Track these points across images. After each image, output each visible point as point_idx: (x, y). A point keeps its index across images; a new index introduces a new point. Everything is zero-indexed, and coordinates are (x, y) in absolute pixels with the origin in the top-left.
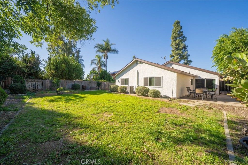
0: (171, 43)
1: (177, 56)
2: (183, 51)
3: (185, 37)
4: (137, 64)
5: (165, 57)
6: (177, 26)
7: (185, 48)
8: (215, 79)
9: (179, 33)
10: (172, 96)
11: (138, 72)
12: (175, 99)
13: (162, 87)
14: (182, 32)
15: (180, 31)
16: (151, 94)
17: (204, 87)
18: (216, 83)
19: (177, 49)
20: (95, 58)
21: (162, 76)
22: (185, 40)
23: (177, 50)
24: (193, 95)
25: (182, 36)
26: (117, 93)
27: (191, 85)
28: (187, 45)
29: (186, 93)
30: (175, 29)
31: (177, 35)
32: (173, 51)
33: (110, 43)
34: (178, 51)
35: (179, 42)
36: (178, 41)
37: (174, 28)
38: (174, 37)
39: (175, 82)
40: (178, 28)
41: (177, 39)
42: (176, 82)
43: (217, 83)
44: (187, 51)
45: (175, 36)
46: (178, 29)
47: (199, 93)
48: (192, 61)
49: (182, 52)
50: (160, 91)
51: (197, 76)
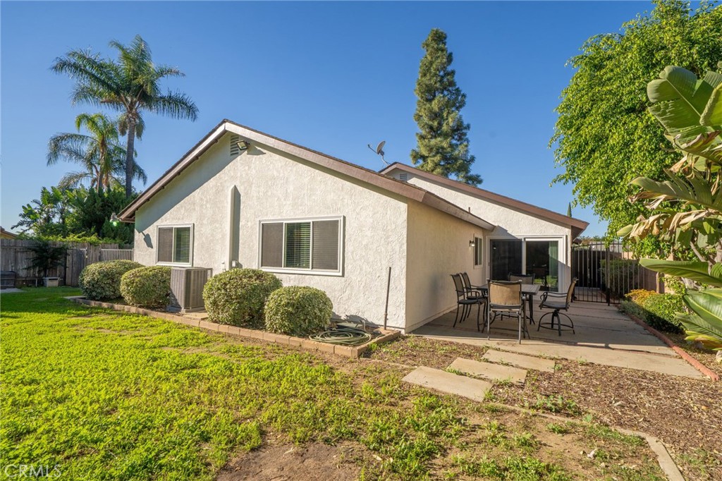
0: (415, 108)
1: (434, 156)
2: (454, 142)
3: (462, 93)
4: (235, 153)
5: (381, 145)
6: (438, 50)
7: (459, 131)
8: (557, 242)
9: (442, 77)
10: (386, 319)
11: (236, 196)
12: (396, 337)
13: (343, 276)
14: (453, 73)
15: (444, 68)
16: (276, 314)
17: (518, 273)
18: (562, 258)
19: (435, 132)
20: (75, 125)
21: (344, 218)
22: (462, 104)
23: (435, 137)
24: (481, 313)
25: (450, 88)
26: (112, 308)
27: (476, 264)
28: (465, 123)
29: (450, 302)
30: (429, 58)
31: (435, 83)
32: (422, 137)
33: (154, 66)
34: (439, 139)
35: (441, 109)
36: (439, 101)
37: (424, 55)
38: (426, 86)
39: (401, 247)
40: (438, 57)
41: (435, 96)
42: (405, 247)
43: (563, 255)
44: (465, 143)
45: (427, 82)
46: (439, 61)
47: (503, 304)
48: (482, 178)
49: (451, 146)
50: (329, 295)
51: (494, 227)
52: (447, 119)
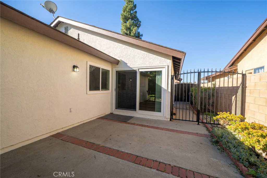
8: (161, 72)
18: (164, 84)
31: (129, 15)
38: (125, 16)
52: (133, 31)
